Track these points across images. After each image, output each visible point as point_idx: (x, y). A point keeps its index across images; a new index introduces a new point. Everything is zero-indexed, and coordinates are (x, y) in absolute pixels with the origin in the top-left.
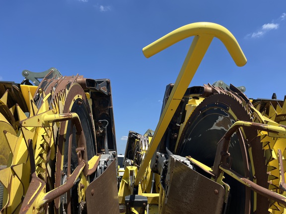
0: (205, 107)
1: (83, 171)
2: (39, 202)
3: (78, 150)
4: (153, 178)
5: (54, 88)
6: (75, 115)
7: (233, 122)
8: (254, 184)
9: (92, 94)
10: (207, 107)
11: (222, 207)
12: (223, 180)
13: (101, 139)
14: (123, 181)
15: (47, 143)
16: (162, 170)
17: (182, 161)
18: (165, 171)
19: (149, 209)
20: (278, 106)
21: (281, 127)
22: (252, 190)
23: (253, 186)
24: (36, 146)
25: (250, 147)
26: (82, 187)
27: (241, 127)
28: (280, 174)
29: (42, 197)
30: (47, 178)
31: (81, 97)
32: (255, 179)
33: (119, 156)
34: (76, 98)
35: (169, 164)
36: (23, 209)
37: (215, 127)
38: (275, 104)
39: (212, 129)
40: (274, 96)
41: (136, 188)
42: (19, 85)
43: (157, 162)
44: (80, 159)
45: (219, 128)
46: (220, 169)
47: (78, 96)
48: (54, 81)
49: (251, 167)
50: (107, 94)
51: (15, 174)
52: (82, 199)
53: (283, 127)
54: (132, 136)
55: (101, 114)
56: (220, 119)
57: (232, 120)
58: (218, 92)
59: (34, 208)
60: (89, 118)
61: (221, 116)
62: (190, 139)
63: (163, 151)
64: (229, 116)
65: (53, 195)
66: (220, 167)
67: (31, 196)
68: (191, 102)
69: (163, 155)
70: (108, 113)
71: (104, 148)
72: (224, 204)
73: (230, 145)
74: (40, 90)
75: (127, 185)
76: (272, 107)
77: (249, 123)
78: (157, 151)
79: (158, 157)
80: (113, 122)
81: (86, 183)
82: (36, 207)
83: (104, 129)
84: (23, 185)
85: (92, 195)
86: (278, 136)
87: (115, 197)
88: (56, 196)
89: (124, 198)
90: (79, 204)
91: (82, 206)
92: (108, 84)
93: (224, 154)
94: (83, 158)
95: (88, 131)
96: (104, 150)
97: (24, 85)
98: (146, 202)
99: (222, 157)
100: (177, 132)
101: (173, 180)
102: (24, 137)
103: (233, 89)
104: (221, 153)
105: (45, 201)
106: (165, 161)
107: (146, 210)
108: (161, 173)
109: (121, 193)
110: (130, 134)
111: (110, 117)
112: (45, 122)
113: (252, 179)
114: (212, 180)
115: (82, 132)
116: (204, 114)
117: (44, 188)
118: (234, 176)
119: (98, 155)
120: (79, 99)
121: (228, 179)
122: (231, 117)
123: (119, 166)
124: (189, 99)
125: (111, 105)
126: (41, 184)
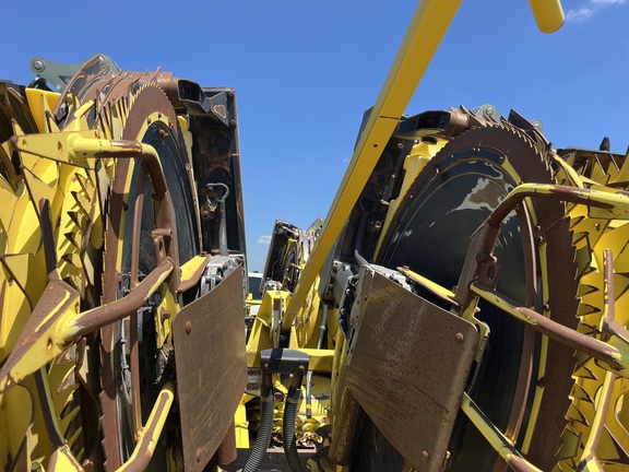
0: (449, 159)
1: (167, 280)
2: (63, 330)
3: (157, 235)
4: (324, 322)
5: (102, 96)
6: (149, 149)
7: (510, 189)
8: (546, 320)
9: (192, 120)
10: (455, 160)
11: (468, 368)
12: (477, 315)
13: (211, 226)
14: (259, 322)
15: (85, 211)
16: (344, 297)
17: (388, 275)
18: (350, 299)
19: (312, 385)
20: (613, 166)
21: (620, 195)
22: (539, 331)
23: (541, 323)
24: (59, 219)
25: (544, 242)
26: (165, 317)
27: (528, 199)
28: (605, 302)
29: (69, 321)
30: (86, 289)
31: (165, 120)
32: (547, 310)
33: (251, 275)
34: (154, 117)
35: (359, 285)
36: (23, 340)
37: (468, 204)
38: (606, 161)
39: (460, 208)
40: (605, 144)
41: (286, 333)
42: (22, 89)
43: (333, 280)
44: (162, 254)
45: (476, 206)
46: (473, 292)
47: (160, 116)
48: (103, 80)
49: (542, 285)
50: (227, 123)
51: (11, 278)
52: (165, 342)
53: (624, 194)
54: (281, 231)
55: (211, 169)
56: (482, 184)
57: (507, 186)
58: (480, 125)
59: (50, 341)
60: (185, 174)
61: (484, 178)
62: (410, 232)
63: (349, 258)
64: (501, 177)
65: (97, 318)
66: (472, 287)
67: (44, 317)
68: (417, 150)
69: (348, 267)
70: (228, 169)
71: (218, 247)
72: (474, 363)
73: (497, 243)
74: (70, 95)
75: (266, 330)
76: (598, 167)
77: (547, 187)
78: (335, 258)
79: (335, 271)
80: (239, 189)
81: (174, 309)
82: (55, 341)
83: (219, 204)
84: (29, 300)
85: (188, 332)
86: (610, 215)
87: (241, 355)
88: (103, 321)
89: (258, 355)
90: (158, 352)
91: (164, 356)
92: (230, 98)
93: (483, 260)
94: (168, 252)
95: (181, 204)
96: (217, 251)
97: (35, 90)
98: (306, 364)
99: (480, 264)
100: (383, 219)
101: (366, 315)
102: (31, 198)
103: (515, 119)
104: (478, 256)
105: (77, 329)
106: (351, 277)
107: (305, 386)
108: (341, 305)
109: (252, 345)
110: (278, 226)
111: (232, 177)
112: (77, 152)
113: (540, 310)
114: (452, 313)
115: (167, 193)
116: (445, 176)
117: (75, 303)
118: (502, 304)
119: (203, 255)
120: (159, 124)
121: (488, 312)
122: (508, 179)
123: (251, 295)
124: (413, 143)
125: (235, 151)
126: (68, 294)
